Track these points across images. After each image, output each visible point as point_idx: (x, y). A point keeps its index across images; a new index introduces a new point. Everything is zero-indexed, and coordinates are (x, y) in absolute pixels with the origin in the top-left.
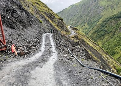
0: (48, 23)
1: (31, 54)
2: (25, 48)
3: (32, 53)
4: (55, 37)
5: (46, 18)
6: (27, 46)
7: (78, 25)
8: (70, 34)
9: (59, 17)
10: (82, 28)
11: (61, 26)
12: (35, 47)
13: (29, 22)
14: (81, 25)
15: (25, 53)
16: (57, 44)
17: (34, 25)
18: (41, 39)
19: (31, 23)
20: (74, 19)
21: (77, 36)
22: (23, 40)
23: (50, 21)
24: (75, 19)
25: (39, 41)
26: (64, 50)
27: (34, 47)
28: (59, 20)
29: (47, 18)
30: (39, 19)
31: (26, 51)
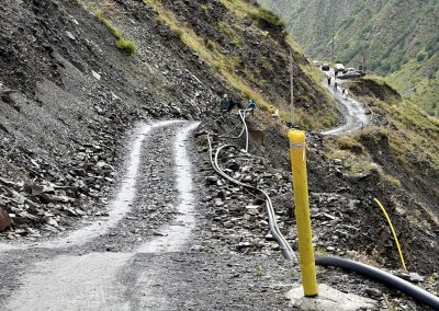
0: (176, 53)
1: (49, 228)
2: (20, 197)
3: (52, 222)
4: (205, 143)
5: (162, 17)
6: (28, 189)
7: (401, 61)
8: (334, 125)
9: (255, 11)
10: (431, 77)
11: (271, 68)
12: (78, 197)
13: (49, 50)
14: (421, 59)
15: (19, 221)
16: (211, 183)
17: (81, 69)
18: (114, 154)
19: (60, 58)
20: (375, 17)
21: (384, 137)
22: (11, 157)
23: (191, 40)
24: (378, 18)
25: (101, 164)
26: (238, 212)
27: (66, 199)
28: (254, 30)
29: (171, 21)
30: (111, 32)
31: (24, 214)
